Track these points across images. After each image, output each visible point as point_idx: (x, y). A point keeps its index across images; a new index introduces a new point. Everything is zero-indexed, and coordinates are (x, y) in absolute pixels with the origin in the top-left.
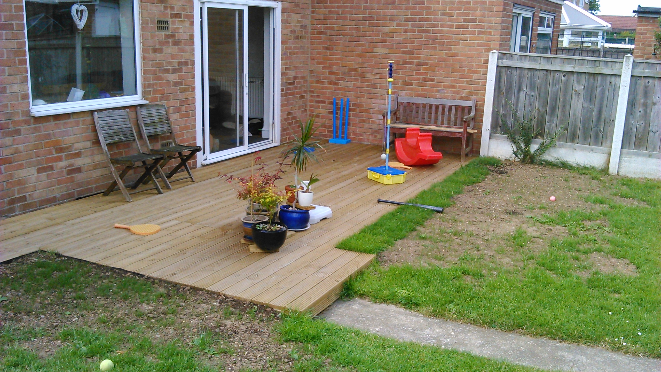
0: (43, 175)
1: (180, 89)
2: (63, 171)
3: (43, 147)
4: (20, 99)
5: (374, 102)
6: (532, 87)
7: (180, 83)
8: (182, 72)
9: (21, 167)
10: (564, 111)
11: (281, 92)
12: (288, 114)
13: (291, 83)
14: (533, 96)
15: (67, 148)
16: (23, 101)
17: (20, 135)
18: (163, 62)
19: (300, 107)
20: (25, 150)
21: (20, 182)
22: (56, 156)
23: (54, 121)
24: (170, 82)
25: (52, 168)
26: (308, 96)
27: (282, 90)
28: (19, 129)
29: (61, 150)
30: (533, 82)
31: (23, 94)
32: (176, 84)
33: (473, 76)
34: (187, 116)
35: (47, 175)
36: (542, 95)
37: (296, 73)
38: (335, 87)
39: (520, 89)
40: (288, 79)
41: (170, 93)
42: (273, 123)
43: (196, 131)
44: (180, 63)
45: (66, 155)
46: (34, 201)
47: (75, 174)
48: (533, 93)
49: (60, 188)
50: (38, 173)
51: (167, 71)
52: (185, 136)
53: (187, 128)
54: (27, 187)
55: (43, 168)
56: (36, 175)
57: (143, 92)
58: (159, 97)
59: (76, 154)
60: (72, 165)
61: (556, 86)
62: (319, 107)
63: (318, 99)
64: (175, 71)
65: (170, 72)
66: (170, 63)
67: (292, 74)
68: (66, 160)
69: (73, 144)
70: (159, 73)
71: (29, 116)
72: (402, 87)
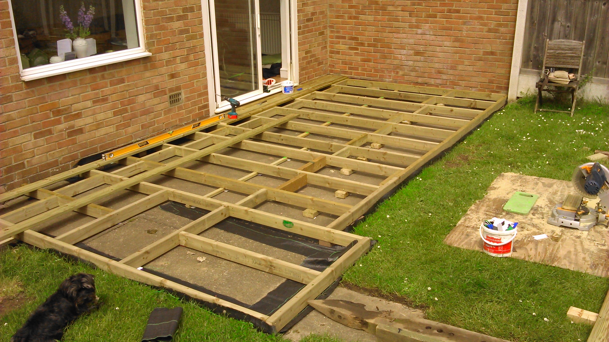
0: (41, 141)
1: (186, 37)
2: (62, 134)
3: (39, 111)
4: (7, 64)
5: (395, 37)
6: (568, 18)
7: (187, 31)
8: (188, 19)
9: (15, 134)
10: (602, 44)
11: (298, 30)
12: (307, 53)
13: (309, 20)
14: (568, 27)
15: (65, 110)
16: (10, 66)
17: (12, 102)
18: (165, 10)
19: (319, 45)
20: (19, 117)
21: (16, 150)
22: (54, 119)
23: (48, 83)
24: (175, 31)
25: (50, 132)
26: (328, 32)
27: (299, 28)
28: (9, 96)
29: (58, 112)
30: (569, 12)
31: (10, 58)
32: (182, 32)
33: (502, 5)
34: (197, 64)
35: (46, 139)
36: (579, 25)
37: (314, 8)
38: (355, 21)
39: (554, 20)
40: (306, 15)
41: (176, 42)
42: (291, 63)
43: (207, 79)
44: (185, 10)
45: (64, 117)
46: (33, 167)
47: (76, 135)
48: (569, 24)
49: (61, 151)
50: (35, 138)
51: (171, 19)
52: (195, 85)
53: (198, 77)
54: (24, 154)
55: (41, 133)
56: (33, 140)
57: (145, 43)
58: (164, 48)
59: (75, 115)
60: (73, 127)
61: (594, 15)
62: (338, 43)
63: (338, 35)
64: (179, 18)
65: (174, 20)
66: (174, 11)
67: (310, 9)
68: (65, 122)
69: (71, 105)
70: (163, 22)
71: (19, 81)
72: (425, 20)
